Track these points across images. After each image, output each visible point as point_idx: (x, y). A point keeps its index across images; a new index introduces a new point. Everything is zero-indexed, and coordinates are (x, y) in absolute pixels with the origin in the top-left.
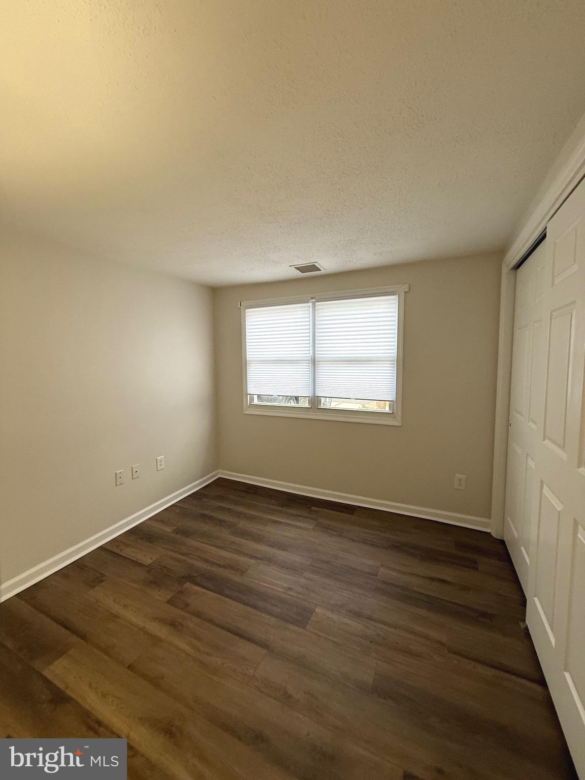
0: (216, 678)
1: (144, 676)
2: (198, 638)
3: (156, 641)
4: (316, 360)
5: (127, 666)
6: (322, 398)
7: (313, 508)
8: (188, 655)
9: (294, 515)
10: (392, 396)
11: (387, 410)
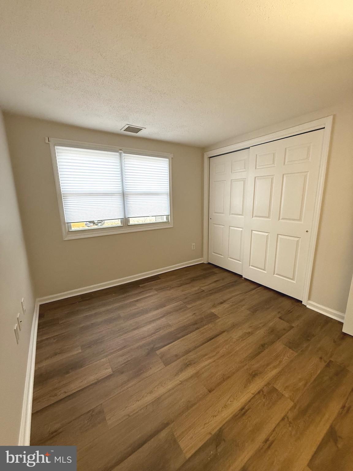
0: (233, 353)
1: (219, 384)
2: (206, 355)
3: (197, 375)
4: (125, 193)
5: (209, 392)
6: (130, 218)
7: (141, 286)
8: (214, 361)
9: (136, 294)
10: (167, 212)
11: (165, 220)
